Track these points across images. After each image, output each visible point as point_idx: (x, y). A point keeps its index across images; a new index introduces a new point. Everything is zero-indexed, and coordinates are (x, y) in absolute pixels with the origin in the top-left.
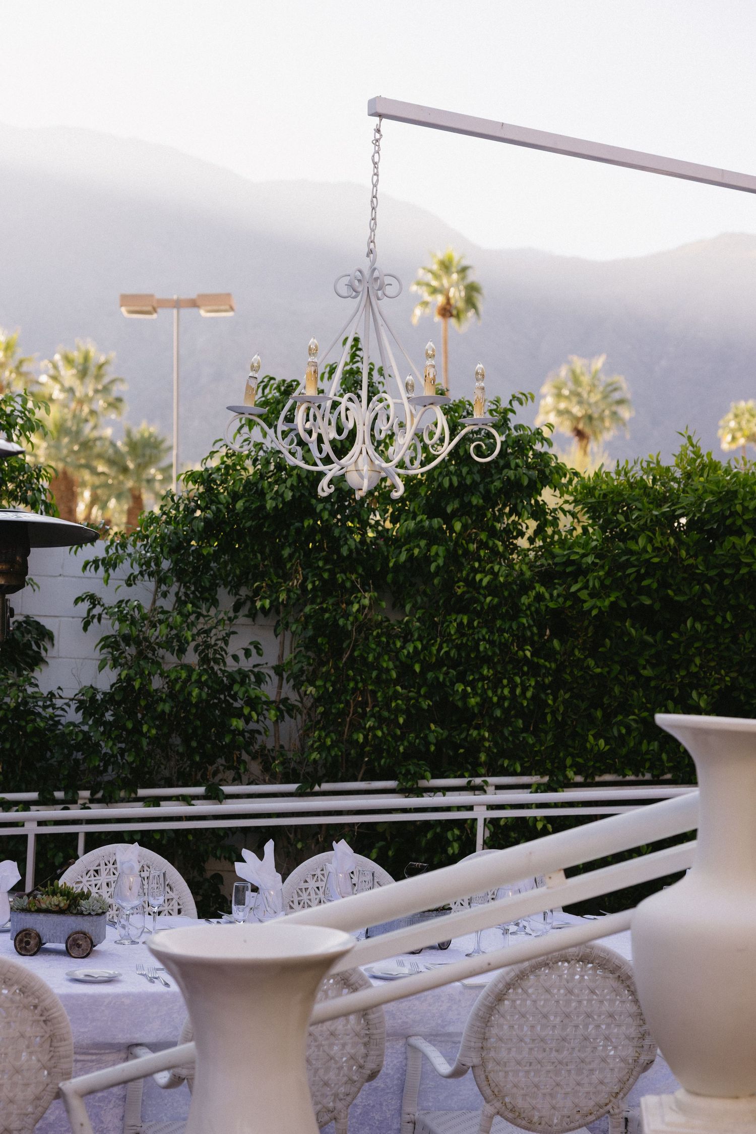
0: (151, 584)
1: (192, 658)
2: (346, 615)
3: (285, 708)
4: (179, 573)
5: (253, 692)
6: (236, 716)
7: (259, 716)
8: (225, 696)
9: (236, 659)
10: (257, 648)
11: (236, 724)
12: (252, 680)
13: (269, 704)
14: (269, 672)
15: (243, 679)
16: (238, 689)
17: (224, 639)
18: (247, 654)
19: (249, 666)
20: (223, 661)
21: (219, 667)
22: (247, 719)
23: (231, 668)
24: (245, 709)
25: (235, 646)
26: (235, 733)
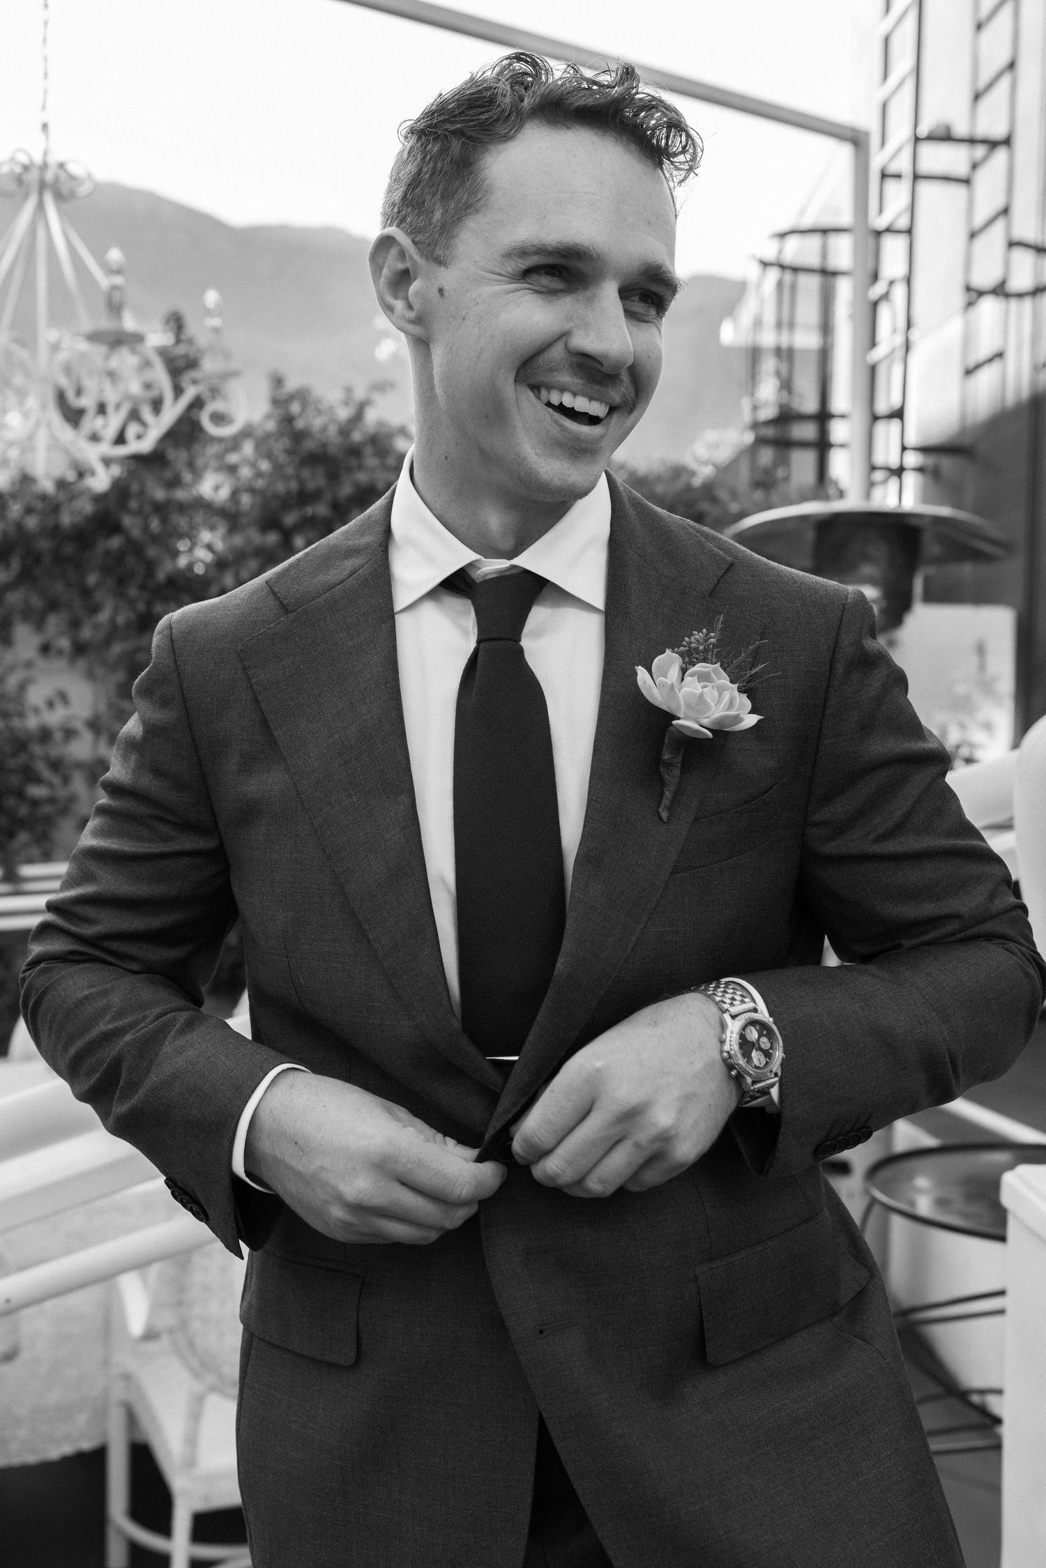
5: (55, 751)
6: (38, 780)
7: (66, 780)
8: (22, 759)
9: (36, 711)
10: (63, 697)
11: (36, 791)
12: (58, 736)
13: (79, 765)
14: (79, 725)
15: (45, 735)
16: (37, 749)
17: (22, 687)
18: (50, 705)
19: (54, 718)
20: (21, 715)
21: (16, 723)
22: (51, 785)
23: (32, 723)
24: (46, 773)
25: (36, 695)
26: (35, 803)
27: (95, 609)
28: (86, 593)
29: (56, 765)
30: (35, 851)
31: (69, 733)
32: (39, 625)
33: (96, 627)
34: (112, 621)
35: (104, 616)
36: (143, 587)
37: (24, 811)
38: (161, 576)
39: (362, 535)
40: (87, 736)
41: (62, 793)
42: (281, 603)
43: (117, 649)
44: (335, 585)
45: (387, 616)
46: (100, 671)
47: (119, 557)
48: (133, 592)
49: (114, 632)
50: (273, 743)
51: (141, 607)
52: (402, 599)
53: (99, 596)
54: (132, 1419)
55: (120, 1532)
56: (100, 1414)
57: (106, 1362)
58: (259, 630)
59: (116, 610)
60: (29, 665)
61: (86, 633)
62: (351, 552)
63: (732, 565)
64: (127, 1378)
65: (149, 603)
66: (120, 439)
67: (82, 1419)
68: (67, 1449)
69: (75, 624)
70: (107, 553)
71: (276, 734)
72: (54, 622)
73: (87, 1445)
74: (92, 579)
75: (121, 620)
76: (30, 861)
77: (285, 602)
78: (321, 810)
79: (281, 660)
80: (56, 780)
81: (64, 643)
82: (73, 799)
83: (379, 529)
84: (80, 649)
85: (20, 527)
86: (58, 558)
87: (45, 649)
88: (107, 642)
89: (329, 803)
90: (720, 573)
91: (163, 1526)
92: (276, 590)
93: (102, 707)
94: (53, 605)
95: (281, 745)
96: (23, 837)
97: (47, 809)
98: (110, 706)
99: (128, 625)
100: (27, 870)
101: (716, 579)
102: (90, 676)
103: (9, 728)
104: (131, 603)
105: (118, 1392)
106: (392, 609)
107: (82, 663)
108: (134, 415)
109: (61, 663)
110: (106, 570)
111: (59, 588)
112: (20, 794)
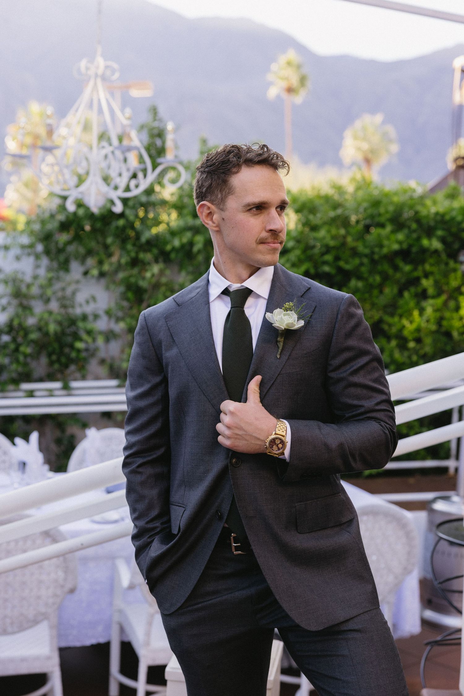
0: (31, 259)
1: (54, 305)
2: (144, 278)
3: (109, 336)
4: (47, 252)
5: (90, 325)
6: (81, 340)
7: (94, 340)
8: (73, 329)
9: (81, 305)
10: (94, 299)
11: (79, 345)
12: (91, 318)
13: (101, 333)
14: (101, 313)
15: (84, 318)
16: (81, 324)
17: (74, 293)
18: (87, 302)
19: (89, 309)
20: (73, 307)
21: (70, 311)
22: (86, 342)
23: (78, 311)
24: (85, 336)
25: (80, 297)
26: (79, 351)
27: (110, 255)
28: (106, 247)
29: (89, 332)
30: (78, 375)
31: (96, 317)
32: (83, 261)
33: (111, 264)
34: (119, 261)
35: (114, 259)
36: (134, 245)
37: (74, 355)
38: (143, 239)
39: (201, 282)
40: (105, 318)
41: (92, 346)
42: (177, 303)
43: (121, 275)
44: (193, 297)
45: (208, 303)
46: (112, 287)
47: (124, 229)
48: (129, 247)
49: (119, 267)
50: (174, 341)
51: (133, 254)
52: (212, 298)
53: (113, 249)
54: (122, 630)
55: (115, 679)
56: (108, 627)
57: (111, 604)
58: (170, 311)
59: (121, 256)
60: (78, 282)
61: (106, 267)
62: (197, 288)
63: (310, 288)
64: (121, 611)
65: (137, 253)
66: (128, 189)
67: (100, 628)
68: (94, 641)
69: (101, 263)
70: (117, 228)
71: (175, 339)
72: (91, 262)
73: (102, 640)
74: (109, 240)
75: (123, 261)
76: (75, 380)
77: (178, 303)
78: (188, 358)
79: (177, 319)
80: (89, 340)
81: (95, 272)
82: (96, 350)
83: (206, 280)
84: (102, 275)
85: (75, 214)
86: (94, 230)
87: (86, 273)
88: (116, 272)
89: (191, 356)
90: (305, 291)
91: (134, 676)
92: (176, 300)
93: (113, 305)
94: (90, 253)
95: (176, 341)
96: (73, 367)
97: (84, 355)
98: (117, 304)
99: (127, 264)
100: (74, 384)
101: (303, 292)
102: (107, 288)
103: (67, 314)
104: (128, 252)
105: (116, 618)
106: (209, 301)
107: (103, 281)
108: (134, 176)
109: (93, 281)
110: (116, 236)
111: (93, 244)
112: (72, 347)
